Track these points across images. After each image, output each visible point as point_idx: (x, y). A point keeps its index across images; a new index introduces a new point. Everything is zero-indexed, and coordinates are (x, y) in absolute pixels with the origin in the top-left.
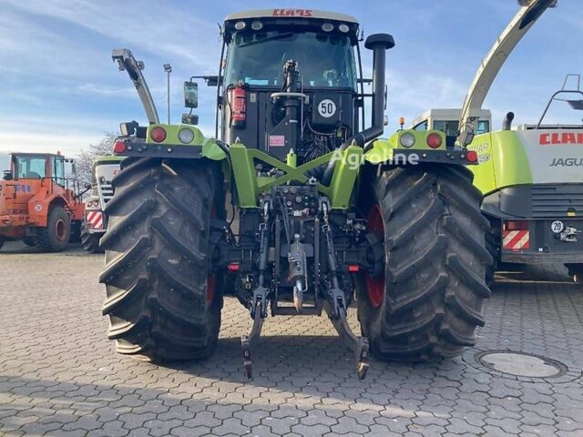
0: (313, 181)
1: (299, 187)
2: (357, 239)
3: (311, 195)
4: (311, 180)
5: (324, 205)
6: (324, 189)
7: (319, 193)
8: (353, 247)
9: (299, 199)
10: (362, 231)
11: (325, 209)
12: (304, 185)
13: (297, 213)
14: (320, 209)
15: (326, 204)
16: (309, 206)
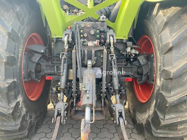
0: (103, 18)
1: (93, 23)
2: (132, 60)
3: (102, 29)
4: (102, 17)
5: (111, 38)
6: (111, 24)
7: (108, 27)
8: (129, 65)
9: (92, 32)
10: (136, 55)
11: (112, 41)
12: (97, 21)
13: (90, 44)
14: (108, 41)
15: (113, 36)
16: (100, 38)
